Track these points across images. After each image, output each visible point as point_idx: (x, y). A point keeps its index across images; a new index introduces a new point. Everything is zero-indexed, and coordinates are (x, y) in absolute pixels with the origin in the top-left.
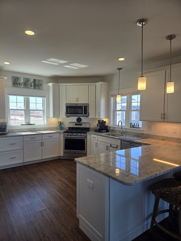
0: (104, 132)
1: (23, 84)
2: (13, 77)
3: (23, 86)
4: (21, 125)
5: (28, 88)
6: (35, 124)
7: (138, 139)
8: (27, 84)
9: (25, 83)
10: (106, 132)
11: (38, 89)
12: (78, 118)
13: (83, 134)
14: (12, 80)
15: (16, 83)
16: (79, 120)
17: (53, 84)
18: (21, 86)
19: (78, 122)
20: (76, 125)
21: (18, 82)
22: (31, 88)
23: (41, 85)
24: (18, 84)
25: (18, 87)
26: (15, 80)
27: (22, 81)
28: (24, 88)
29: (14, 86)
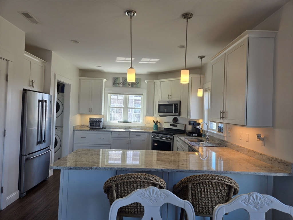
0: (195, 136)
1: (121, 83)
2: (114, 78)
3: (121, 86)
4: (119, 122)
5: (126, 87)
6: (131, 122)
7: (214, 146)
8: (125, 83)
9: (124, 82)
10: (198, 136)
11: (135, 87)
12: (174, 118)
13: (168, 136)
14: (113, 80)
15: (115, 83)
16: (175, 120)
17: (147, 81)
18: (120, 86)
19: (174, 123)
20: (171, 125)
21: (118, 82)
22: (129, 86)
23: (138, 83)
24: (118, 84)
25: (117, 86)
26: (115, 80)
27: (121, 81)
28: (122, 87)
29: (114, 85)
